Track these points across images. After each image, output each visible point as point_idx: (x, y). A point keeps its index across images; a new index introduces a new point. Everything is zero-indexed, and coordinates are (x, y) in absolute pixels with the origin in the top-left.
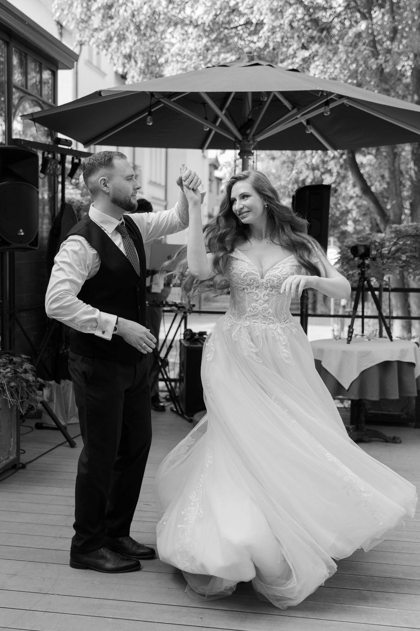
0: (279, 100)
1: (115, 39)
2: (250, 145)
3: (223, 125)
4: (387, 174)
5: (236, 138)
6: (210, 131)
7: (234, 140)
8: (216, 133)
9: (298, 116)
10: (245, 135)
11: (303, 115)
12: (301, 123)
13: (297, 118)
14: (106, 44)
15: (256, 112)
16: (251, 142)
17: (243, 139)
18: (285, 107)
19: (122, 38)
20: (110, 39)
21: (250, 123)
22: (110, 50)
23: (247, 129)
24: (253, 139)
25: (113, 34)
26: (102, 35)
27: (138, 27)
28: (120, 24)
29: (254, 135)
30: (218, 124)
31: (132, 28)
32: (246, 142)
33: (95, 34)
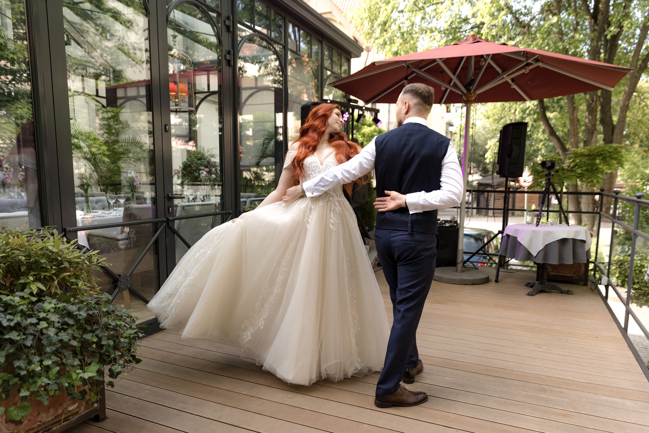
0: (492, 67)
1: (388, 43)
2: (472, 96)
3: (455, 85)
4: (568, 122)
5: (463, 92)
6: (446, 89)
7: (461, 93)
8: (451, 91)
9: (505, 76)
10: (469, 90)
11: (508, 75)
12: (507, 82)
13: (503, 78)
14: (382, 47)
15: (476, 75)
16: (473, 95)
17: (467, 92)
18: (497, 72)
19: (392, 42)
20: (385, 43)
21: (472, 82)
22: (385, 50)
23: (470, 86)
24: (474, 92)
25: (387, 39)
26: (381, 41)
27: (403, 34)
28: (392, 33)
29: (475, 90)
30: (452, 84)
31: (398, 35)
32: (469, 95)
33: (376, 41)
